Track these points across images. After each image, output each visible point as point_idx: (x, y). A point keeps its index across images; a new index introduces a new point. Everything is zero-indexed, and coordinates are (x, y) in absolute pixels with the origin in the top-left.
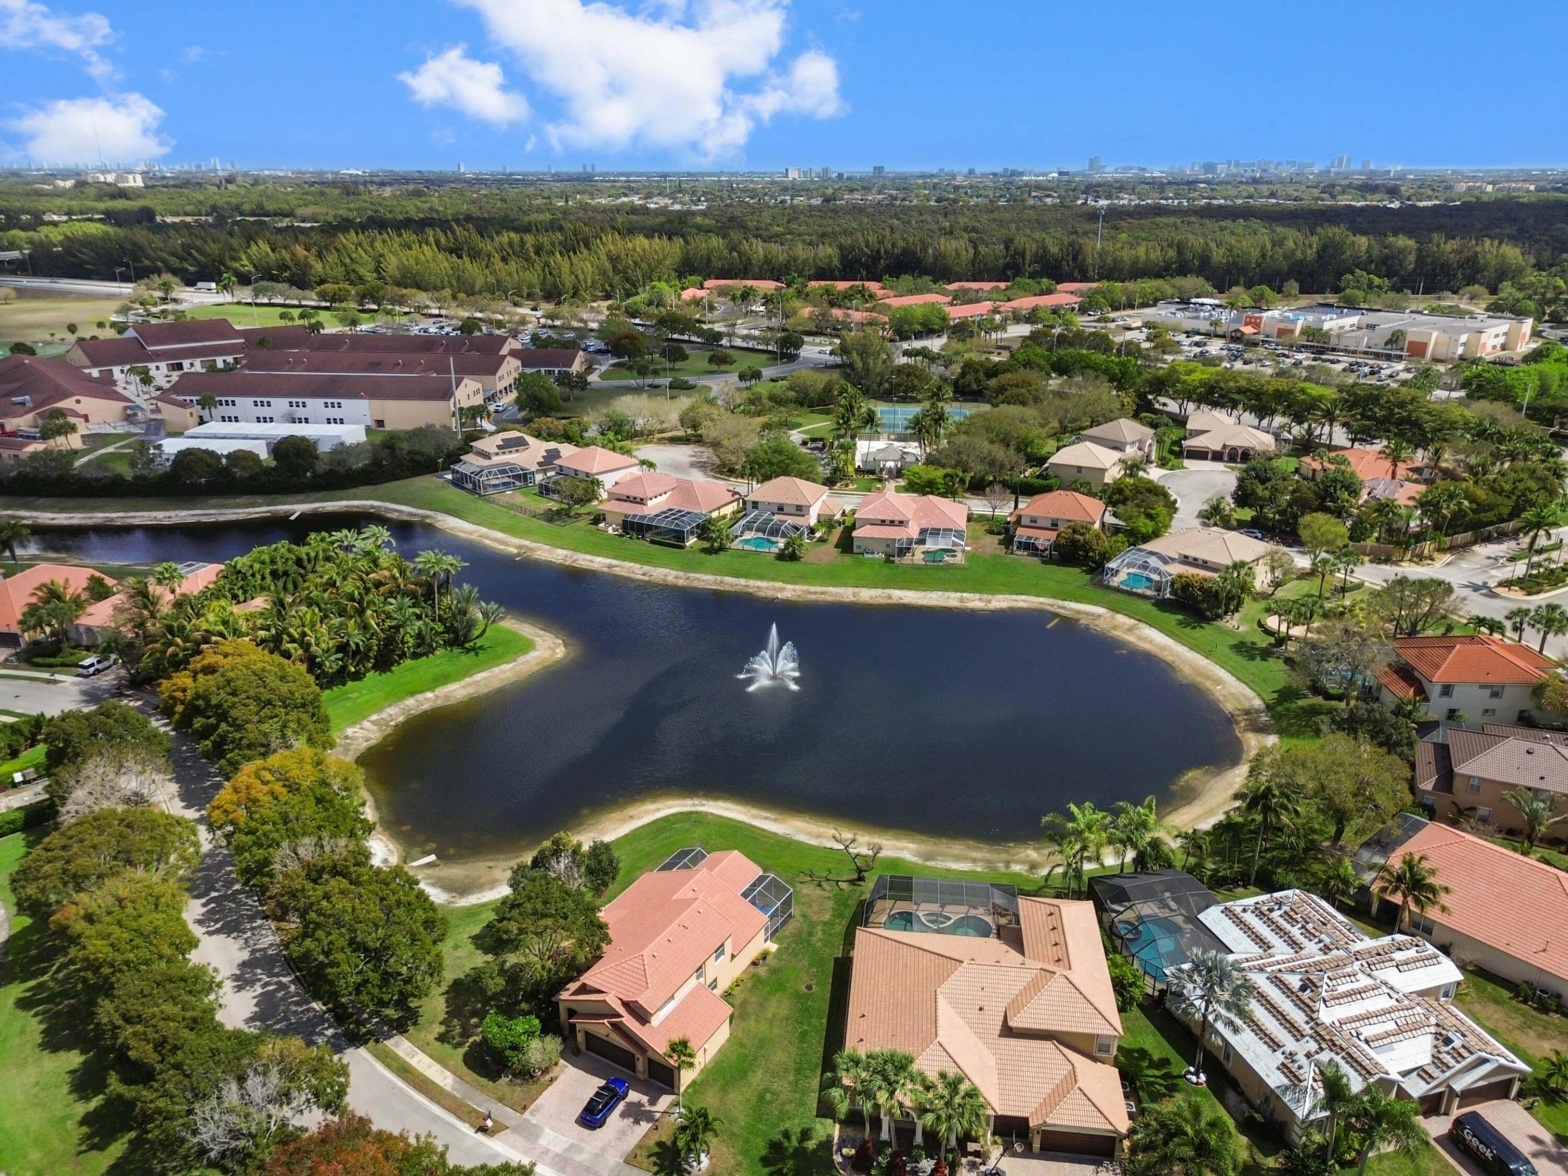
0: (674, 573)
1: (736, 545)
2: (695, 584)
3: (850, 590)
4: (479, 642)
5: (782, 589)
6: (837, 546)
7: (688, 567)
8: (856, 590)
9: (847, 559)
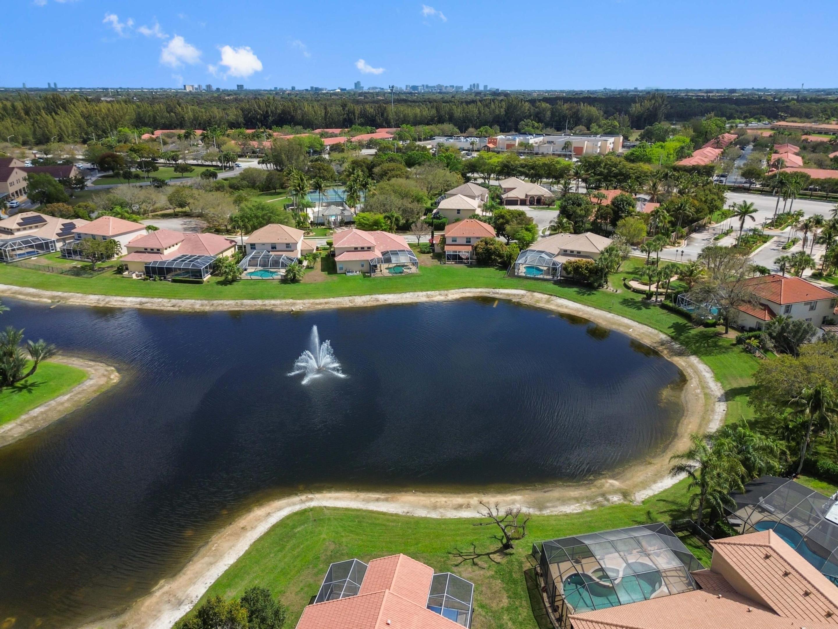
0: (199, 302)
1: (244, 276)
2: (220, 308)
3: (347, 299)
4: (31, 380)
5: (294, 304)
6: (323, 270)
7: (210, 297)
8: (350, 298)
9: (334, 277)
